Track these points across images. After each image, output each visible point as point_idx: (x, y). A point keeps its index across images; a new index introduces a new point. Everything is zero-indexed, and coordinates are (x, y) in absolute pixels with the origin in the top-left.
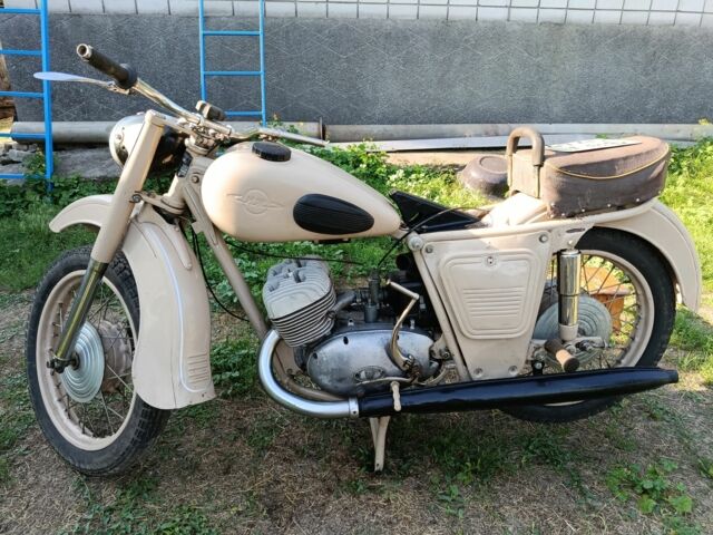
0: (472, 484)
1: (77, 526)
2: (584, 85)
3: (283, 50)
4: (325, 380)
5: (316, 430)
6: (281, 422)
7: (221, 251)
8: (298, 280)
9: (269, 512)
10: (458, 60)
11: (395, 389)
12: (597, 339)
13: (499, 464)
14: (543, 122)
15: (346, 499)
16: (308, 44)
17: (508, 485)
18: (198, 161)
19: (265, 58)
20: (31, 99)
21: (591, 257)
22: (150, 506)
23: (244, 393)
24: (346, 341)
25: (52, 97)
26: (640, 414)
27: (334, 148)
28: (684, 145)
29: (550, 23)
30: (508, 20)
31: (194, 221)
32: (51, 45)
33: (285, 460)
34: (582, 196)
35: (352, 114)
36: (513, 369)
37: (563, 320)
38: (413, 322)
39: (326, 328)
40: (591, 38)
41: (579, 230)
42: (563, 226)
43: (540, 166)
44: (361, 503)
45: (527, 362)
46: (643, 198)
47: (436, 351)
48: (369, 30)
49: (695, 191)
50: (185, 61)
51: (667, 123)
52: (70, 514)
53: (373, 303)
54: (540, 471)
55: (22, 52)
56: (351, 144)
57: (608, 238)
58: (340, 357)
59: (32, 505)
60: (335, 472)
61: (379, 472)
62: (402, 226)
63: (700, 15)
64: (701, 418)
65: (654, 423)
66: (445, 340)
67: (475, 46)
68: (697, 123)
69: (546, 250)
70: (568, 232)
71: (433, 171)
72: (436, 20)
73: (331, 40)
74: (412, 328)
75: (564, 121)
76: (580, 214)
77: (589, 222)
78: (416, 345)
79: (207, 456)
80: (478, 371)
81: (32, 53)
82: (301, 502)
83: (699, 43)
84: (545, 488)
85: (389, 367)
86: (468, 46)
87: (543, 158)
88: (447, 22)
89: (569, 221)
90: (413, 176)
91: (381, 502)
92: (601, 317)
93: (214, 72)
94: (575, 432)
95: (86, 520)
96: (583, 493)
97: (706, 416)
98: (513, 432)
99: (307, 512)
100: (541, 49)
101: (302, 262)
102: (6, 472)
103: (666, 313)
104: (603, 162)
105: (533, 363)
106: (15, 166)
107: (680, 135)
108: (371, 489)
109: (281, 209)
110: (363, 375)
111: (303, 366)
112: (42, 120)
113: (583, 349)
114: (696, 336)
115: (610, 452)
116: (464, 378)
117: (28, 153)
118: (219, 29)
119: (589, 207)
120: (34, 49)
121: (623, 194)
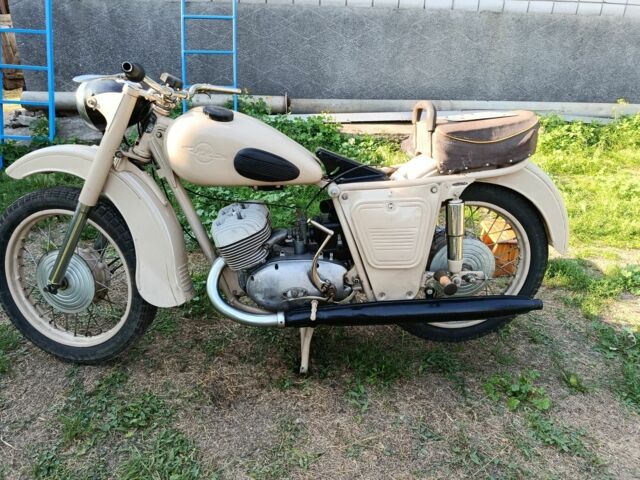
0: (376, 384)
1: (64, 404)
2: (518, 67)
3: (254, 33)
4: (260, 298)
5: (258, 343)
6: (230, 336)
7: (179, 194)
8: (240, 218)
9: (213, 399)
10: (407, 43)
11: (314, 305)
12: (480, 273)
13: (400, 371)
14: (482, 99)
15: (275, 392)
16: (276, 27)
17: (405, 387)
18: (161, 121)
19: (237, 39)
20: (37, 72)
21: (479, 207)
22: (120, 393)
23: (203, 313)
24: (277, 267)
25: (56, 71)
26: (524, 338)
27: (296, 119)
28: (604, 122)
29: (489, 12)
30: (452, 9)
31: (158, 168)
32: (55, 25)
33: (230, 363)
34: (465, 156)
35: (314, 88)
36: (410, 293)
37: (450, 256)
38: (331, 255)
39: (261, 257)
40: (525, 26)
41: (463, 184)
42: (451, 181)
43: (433, 131)
44: (286, 396)
45: (421, 289)
46: (516, 159)
47: (350, 279)
48: (330, 16)
49: (610, 161)
50: (170, 41)
51: (592, 102)
52: (57, 397)
53: (301, 239)
54: (433, 378)
55: (30, 31)
56: (311, 115)
57: (491, 192)
58: (272, 280)
59: (29, 390)
60: (269, 374)
61: (303, 374)
62: (324, 178)
63: (623, 7)
64: (574, 343)
65: (534, 346)
66: (356, 270)
67: (422, 32)
68: (616, 102)
69: (436, 200)
70: (454, 185)
71: (380, 141)
72: (388, 8)
73: (297, 24)
74: (331, 259)
75: (500, 99)
76: (464, 171)
77: (471, 177)
78: (332, 272)
79: (168, 359)
80: (382, 294)
81: (40, 31)
82: (239, 393)
83: (622, 31)
84: (434, 390)
85: (310, 288)
86: (416, 31)
87: (435, 125)
88: (398, 9)
89: (455, 176)
90: (362, 144)
91: (302, 395)
92: (485, 257)
93: (194, 51)
94: (467, 350)
95: (70, 401)
96: (464, 394)
97: (579, 342)
98: (417, 349)
99: (242, 401)
100: (482, 34)
101: (246, 205)
102: (9, 367)
103: (540, 255)
104: (482, 130)
105: (426, 290)
106: (24, 129)
107: (602, 113)
108: (295, 386)
109: (223, 159)
110: (289, 294)
111: (245, 289)
112: (46, 90)
113: (468, 280)
114: (583, 280)
115: (493, 365)
116: (371, 299)
117: (35, 118)
118: (199, 13)
119: (472, 166)
120: (41, 29)
121: (498, 155)
